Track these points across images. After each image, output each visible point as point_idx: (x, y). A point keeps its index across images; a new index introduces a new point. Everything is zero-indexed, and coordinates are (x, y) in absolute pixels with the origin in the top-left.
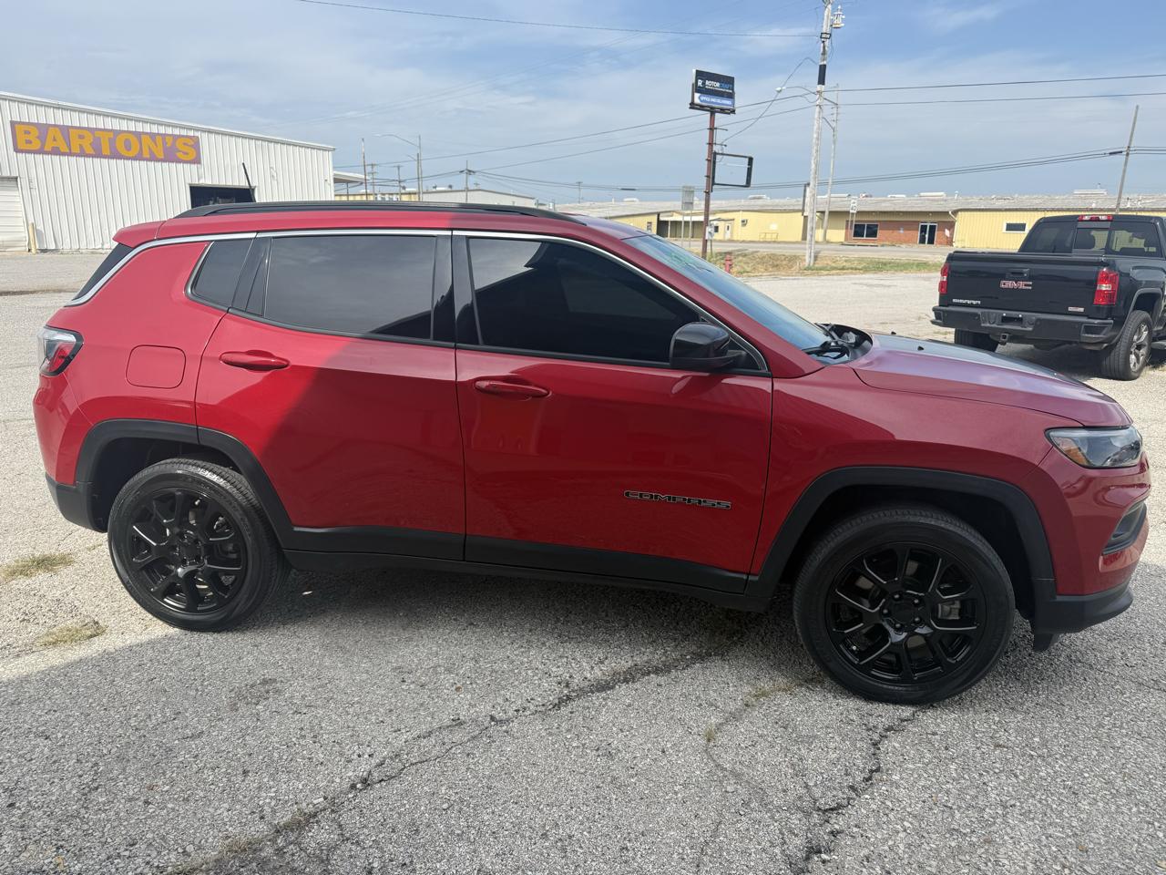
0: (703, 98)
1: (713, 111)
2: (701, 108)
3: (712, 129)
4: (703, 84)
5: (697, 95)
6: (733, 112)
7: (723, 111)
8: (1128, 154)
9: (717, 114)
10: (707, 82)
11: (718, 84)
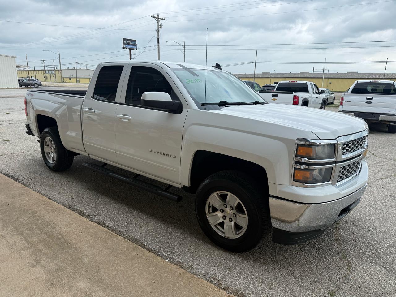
0: (126, 46)
1: (130, 49)
2: (126, 48)
3: (130, 54)
4: (126, 42)
5: (124, 45)
6: (137, 50)
7: (133, 49)
8: (256, 63)
9: (131, 50)
10: (127, 42)
11: (131, 42)
